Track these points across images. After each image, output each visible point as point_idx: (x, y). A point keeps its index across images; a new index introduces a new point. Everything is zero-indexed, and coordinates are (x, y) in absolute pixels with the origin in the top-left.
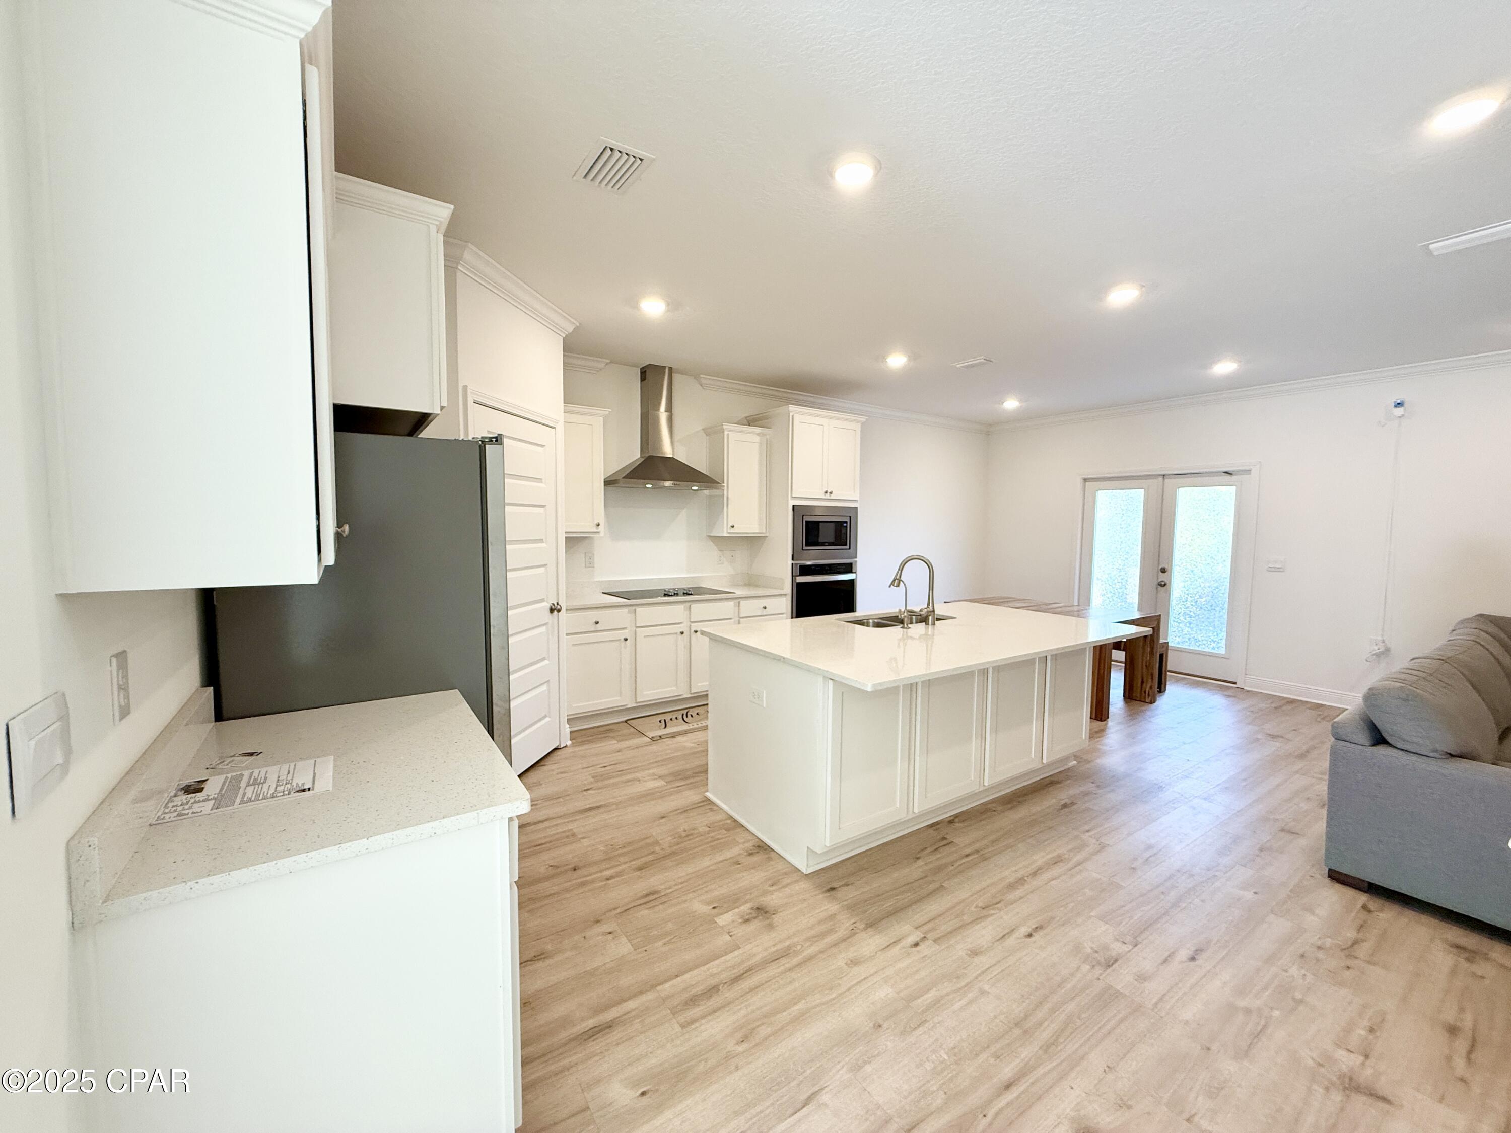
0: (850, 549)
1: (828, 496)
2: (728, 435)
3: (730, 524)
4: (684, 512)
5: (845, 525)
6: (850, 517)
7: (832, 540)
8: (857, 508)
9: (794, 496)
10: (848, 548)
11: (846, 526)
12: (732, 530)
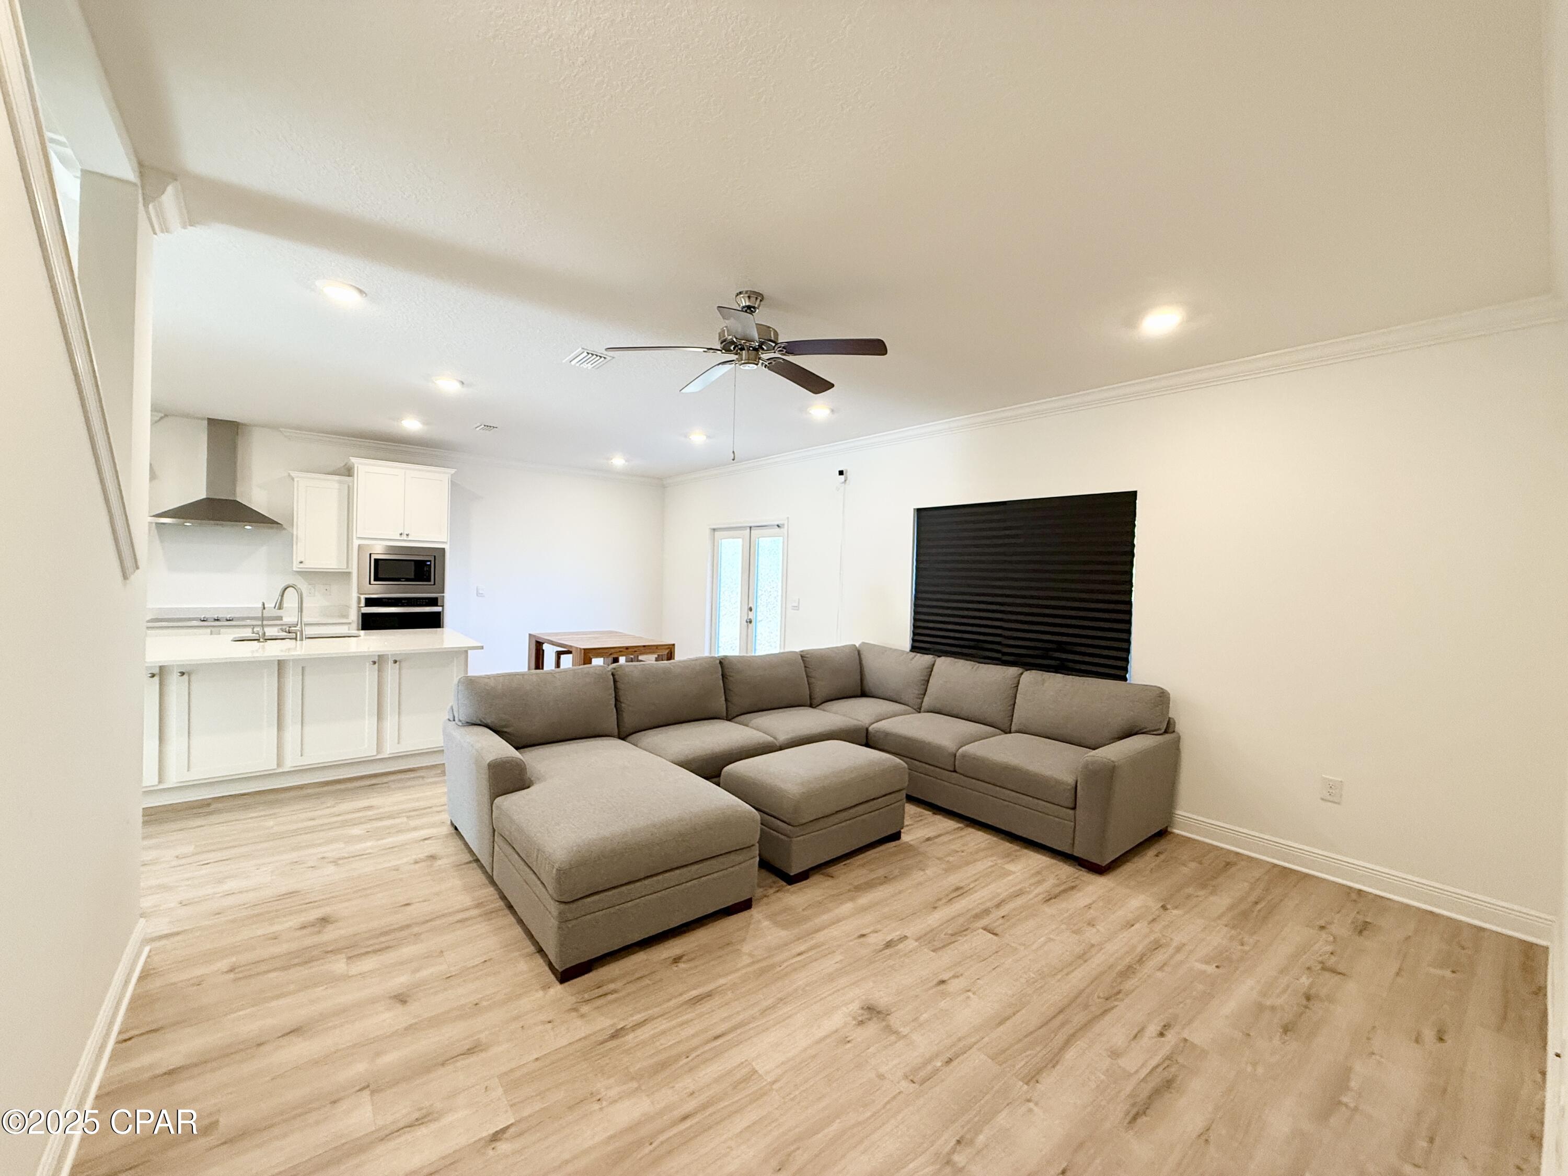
0: (434, 584)
1: (404, 537)
2: (298, 481)
3: (299, 560)
4: (264, 549)
5: (429, 563)
6: (435, 556)
7: (413, 577)
8: (444, 549)
9: (358, 536)
10: (433, 583)
11: (430, 565)
12: (301, 566)
